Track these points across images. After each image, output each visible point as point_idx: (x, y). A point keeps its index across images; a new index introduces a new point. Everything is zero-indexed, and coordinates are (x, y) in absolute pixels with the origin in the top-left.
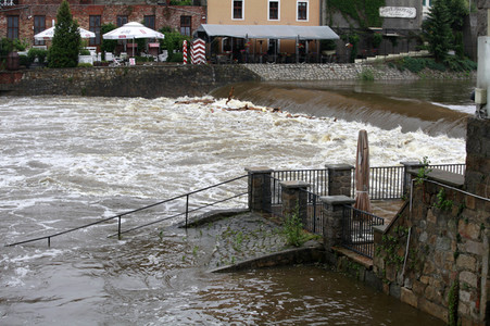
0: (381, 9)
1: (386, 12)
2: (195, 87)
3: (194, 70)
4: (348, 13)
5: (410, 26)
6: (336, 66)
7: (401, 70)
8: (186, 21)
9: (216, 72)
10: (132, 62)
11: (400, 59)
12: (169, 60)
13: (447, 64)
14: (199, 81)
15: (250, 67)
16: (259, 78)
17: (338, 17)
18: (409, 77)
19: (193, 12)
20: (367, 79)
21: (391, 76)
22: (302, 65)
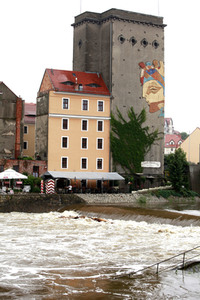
0: (142, 163)
1: (145, 164)
2: (50, 207)
3: (49, 197)
4: (124, 165)
5: (158, 172)
6: (124, 195)
7: (158, 197)
8: (36, 169)
9: (61, 198)
10: (12, 192)
11: (157, 190)
12: (31, 191)
13: (182, 193)
14: (52, 203)
15: (79, 195)
16: (84, 202)
17: (119, 167)
18: (163, 200)
19: (40, 164)
20: (142, 202)
21: (153, 201)
22: (105, 195)
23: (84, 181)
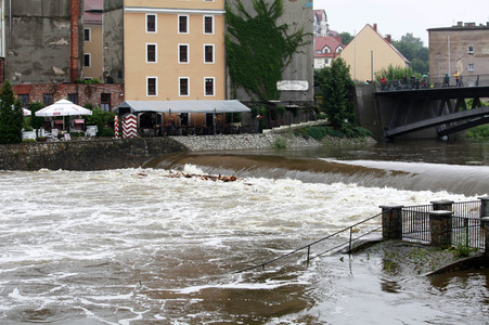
0: (278, 83)
1: (283, 86)
2: (131, 159)
3: (128, 144)
4: (249, 87)
5: (304, 98)
6: (249, 136)
7: (306, 138)
8: (106, 98)
9: (148, 145)
10: (67, 137)
11: (303, 128)
12: (98, 135)
13: (344, 132)
14: (134, 153)
15: (176, 138)
16: (186, 149)
17: (241, 91)
18: (313, 144)
19: (112, 90)
20: (279, 146)
21: (298, 144)
22: (220, 137)
23: (184, 116)
